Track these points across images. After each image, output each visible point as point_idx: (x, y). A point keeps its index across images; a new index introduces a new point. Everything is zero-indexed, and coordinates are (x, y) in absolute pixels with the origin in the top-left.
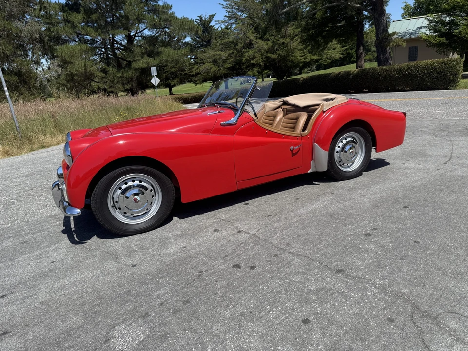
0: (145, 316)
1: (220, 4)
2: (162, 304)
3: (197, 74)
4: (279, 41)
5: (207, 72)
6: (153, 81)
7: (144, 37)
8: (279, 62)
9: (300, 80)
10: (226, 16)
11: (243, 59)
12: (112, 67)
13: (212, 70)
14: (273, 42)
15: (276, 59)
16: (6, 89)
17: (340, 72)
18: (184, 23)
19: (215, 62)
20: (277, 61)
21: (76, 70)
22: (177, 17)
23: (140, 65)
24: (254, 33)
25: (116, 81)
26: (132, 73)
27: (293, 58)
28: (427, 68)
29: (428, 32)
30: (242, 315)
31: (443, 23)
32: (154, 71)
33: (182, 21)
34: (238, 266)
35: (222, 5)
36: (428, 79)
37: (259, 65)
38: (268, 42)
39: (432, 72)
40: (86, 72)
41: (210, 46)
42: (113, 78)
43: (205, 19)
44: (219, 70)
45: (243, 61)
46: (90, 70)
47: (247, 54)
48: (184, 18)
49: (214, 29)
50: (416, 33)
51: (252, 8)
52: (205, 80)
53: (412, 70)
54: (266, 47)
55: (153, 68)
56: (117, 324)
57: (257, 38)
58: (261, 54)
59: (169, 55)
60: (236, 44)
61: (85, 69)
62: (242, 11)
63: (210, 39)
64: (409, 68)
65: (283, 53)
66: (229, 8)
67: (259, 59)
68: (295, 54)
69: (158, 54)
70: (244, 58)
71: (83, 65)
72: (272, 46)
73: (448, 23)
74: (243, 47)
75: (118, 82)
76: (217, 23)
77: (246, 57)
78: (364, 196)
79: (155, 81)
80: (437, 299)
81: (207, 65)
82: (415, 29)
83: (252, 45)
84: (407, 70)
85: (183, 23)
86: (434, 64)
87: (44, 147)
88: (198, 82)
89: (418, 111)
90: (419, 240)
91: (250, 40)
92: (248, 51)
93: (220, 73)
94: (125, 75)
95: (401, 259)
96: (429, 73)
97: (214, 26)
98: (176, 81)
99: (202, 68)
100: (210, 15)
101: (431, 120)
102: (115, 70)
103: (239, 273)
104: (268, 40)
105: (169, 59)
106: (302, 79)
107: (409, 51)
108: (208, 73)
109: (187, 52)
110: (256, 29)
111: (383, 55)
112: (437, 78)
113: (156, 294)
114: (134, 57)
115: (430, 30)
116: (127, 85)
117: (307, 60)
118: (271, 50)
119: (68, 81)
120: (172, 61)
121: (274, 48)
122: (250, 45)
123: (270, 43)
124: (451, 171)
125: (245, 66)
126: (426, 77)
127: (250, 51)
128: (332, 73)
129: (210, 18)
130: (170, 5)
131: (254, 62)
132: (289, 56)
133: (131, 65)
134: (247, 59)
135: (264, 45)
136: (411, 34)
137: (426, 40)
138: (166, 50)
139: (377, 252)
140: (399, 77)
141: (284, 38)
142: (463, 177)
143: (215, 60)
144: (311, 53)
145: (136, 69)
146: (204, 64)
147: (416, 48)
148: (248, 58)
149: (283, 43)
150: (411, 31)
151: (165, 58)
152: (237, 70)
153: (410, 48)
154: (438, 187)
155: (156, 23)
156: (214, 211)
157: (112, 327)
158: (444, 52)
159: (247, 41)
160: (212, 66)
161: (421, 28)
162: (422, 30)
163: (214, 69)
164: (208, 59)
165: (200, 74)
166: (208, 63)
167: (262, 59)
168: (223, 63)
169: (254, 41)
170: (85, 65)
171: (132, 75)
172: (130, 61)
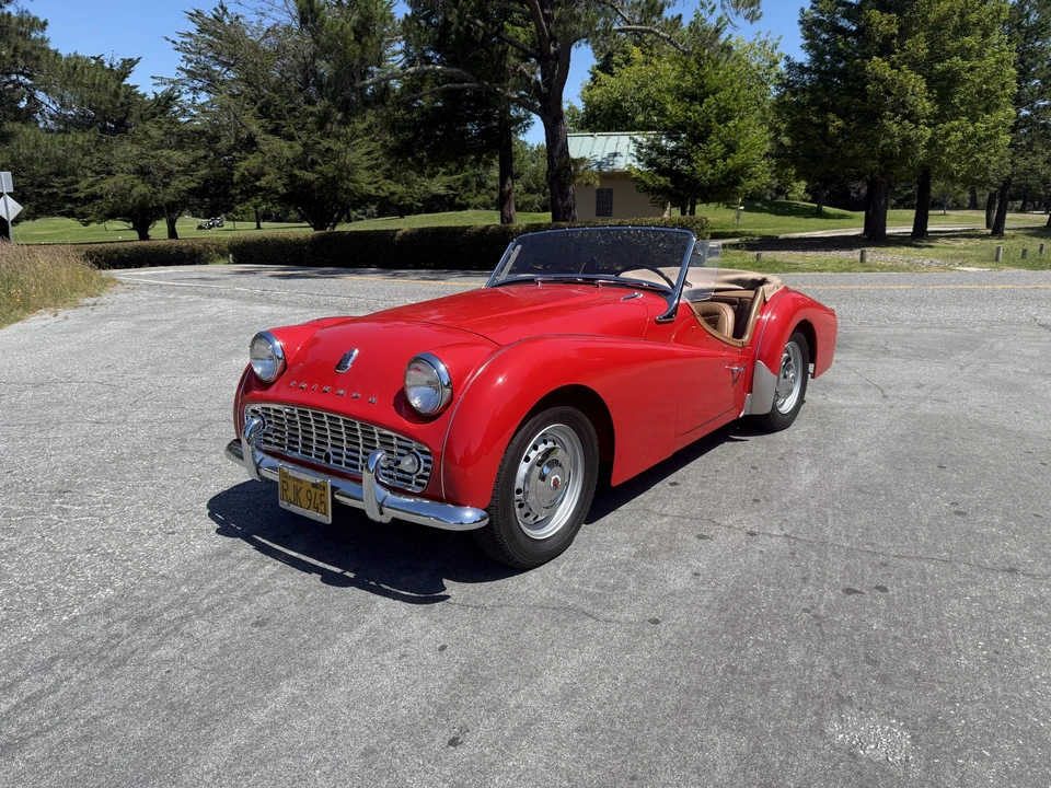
0: (844, 700)
1: (167, 39)
2: (836, 675)
3: (92, 197)
4: (319, 143)
5: (123, 194)
8: (320, 189)
9: (394, 235)
10: (182, 69)
11: (233, 175)
13: (135, 192)
14: (305, 145)
15: (313, 182)
18: (78, 68)
19: (143, 172)
20: (315, 186)
22: (56, 54)
24: (260, 118)
27: (350, 185)
29: (636, 165)
31: (662, 151)
32: (4, 181)
33: (72, 64)
34: (852, 591)
35: (174, 42)
38: (293, 143)
41: (125, 132)
43: (111, 65)
44: (155, 193)
45: (236, 177)
47: (245, 164)
48: (78, 58)
49: (136, 94)
50: (608, 164)
51: (252, 62)
52: (112, 216)
54: (288, 153)
56: (819, 726)
57: (267, 132)
58: (278, 169)
59: (37, 146)
60: (215, 139)
62: (224, 64)
63: (125, 118)
65: (329, 170)
66: (193, 53)
67: (272, 179)
68: (357, 177)
70: (236, 173)
72: (304, 153)
73: (673, 153)
74: (232, 149)
76: (157, 81)
77: (241, 169)
78: (854, 454)
79: (8, 208)
81: (120, 180)
82: (605, 155)
83: (255, 144)
85: (75, 68)
88: (91, 218)
91: (250, 135)
92: (245, 158)
93: (157, 201)
97: (135, 87)
99: (108, 184)
100: (124, 60)
103: (876, 601)
104: (294, 139)
106: (401, 232)
107: (597, 197)
108: (123, 197)
109: (89, 141)
110: (264, 112)
111: (562, 200)
113: (793, 661)
115: (640, 160)
117: (381, 192)
118: (302, 162)
120: (47, 160)
121: (305, 159)
122: (250, 144)
123: (298, 148)
125: (238, 191)
127: (250, 157)
128: (469, 227)
129: (124, 66)
130: (42, 20)
131: (262, 183)
132: (342, 179)
134: (243, 175)
135: (285, 150)
136: (600, 164)
138: (26, 130)
139: (1013, 537)
141: (328, 137)
143: (142, 167)
146: (109, 173)
147: (610, 191)
148: (246, 173)
149: (328, 150)
150: (599, 159)
151: (24, 151)
152: (215, 198)
157: (819, 732)
159: (244, 135)
160: (136, 181)
161: (615, 155)
162: (618, 158)
163: (142, 189)
164: (122, 165)
165: (101, 197)
166: (123, 172)
167: (280, 178)
168: (165, 177)
169: (261, 137)
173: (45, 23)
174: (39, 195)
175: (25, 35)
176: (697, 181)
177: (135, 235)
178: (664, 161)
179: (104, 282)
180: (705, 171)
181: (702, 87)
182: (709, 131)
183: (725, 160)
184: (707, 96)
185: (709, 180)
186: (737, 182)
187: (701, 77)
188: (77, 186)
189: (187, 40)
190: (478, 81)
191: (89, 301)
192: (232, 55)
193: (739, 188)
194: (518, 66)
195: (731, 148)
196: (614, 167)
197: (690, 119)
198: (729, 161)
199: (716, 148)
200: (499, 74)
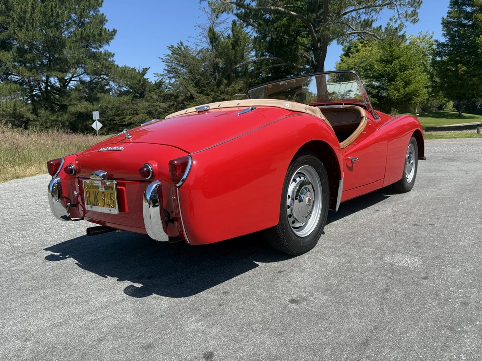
1: (160, 58)
4: (220, 96)
6: (94, 126)
7: (83, 82)
10: (165, 69)
12: (45, 110)
14: (213, 97)
18: (126, 71)
21: (3, 110)
22: (118, 66)
23: (78, 109)
24: (195, 87)
26: (69, 117)
31: (373, 87)
32: (96, 115)
33: (123, 69)
35: (162, 59)
38: (209, 97)
40: (14, 113)
41: (143, 97)
43: (139, 71)
48: (125, 67)
49: (148, 82)
50: (346, 95)
51: (192, 64)
55: (96, 112)
57: (198, 93)
59: (109, 102)
60: (177, 97)
61: (15, 110)
62: (182, 66)
63: (143, 92)
66: (170, 63)
69: (97, 100)
71: (12, 105)
73: (378, 87)
74: (183, 101)
76: (156, 75)
79: (97, 126)
81: (141, 116)
82: (345, 92)
83: (193, 98)
85: (124, 71)
91: (191, 94)
92: (189, 104)
94: (60, 119)
97: (147, 79)
100: (143, 69)
102: (48, 113)
104: (209, 96)
109: (129, 99)
110: (197, 85)
114: (71, 100)
122: (190, 98)
123: (211, 98)
127: (191, 103)
129: (143, 71)
130: (113, 53)
133: (67, 109)
135: (205, 100)
136: (343, 96)
138: (106, 96)
141: (223, 94)
145: (72, 114)
146: (137, 114)
150: (342, 93)
151: (105, 104)
155: (98, 68)
159: (189, 94)
160: (147, 117)
161: (350, 91)
162: (351, 92)
164: (142, 111)
165: (133, 124)
166: (142, 113)
168: (158, 115)
169: (196, 95)
170: (15, 105)
171: (68, 119)
172: (66, 105)
173: (114, 54)
174: (110, 124)
175: (106, 60)
176: (390, 99)
178: (374, 91)
180: (395, 95)
181: (391, 56)
182: (395, 75)
183: (404, 89)
184: (394, 60)
185: (396, 99)
186: (411, 99)
187: (391, 52)
188: (124, 120)
189: (168, 57)
190: (285, 62)
192: (184, 62)
193: (413, 102)
194: (303, 53)
195: (407, 83)
196: (350, 96)
197: (386, 71)
198: (406, 89)
199: (399, 83)
200: (295, 58)
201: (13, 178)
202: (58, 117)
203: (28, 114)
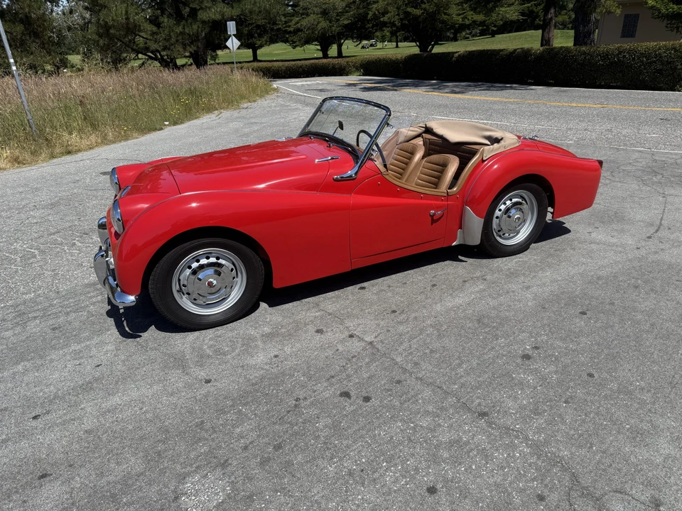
0: (224, 465)
2: (246, 448)
3: (299, 30)
6: (229, 44)
8: (424, 21)
9: (453, 56)
11: (368, 14)
12: (168, 17)
13: (319, 27)
15: (420, 16)
16: (12, 61)
17: (515, 50)
19: (325, 13)
20: (420, 19)
21: (113, 20)
23: (211, 15)
25: (173, 40)
26: (198, 27)
27: (445, 17)
28: (648, 56)
30: (350, 474)
32: (232, 27)
34: (346, 395)
36: (647, 72)
37: (393, 24)
39: (655, 62)
40: (128, 24)
42: (170, 36)
44: (331, 27)
45: (371, 14)
46: (134, 20)
47: (375, 6)
52: (308, 41)
53: (624, 56)
55: (231, 22)
56: (188, 474)
58: (397, 8)
61: (127, 19)
64: (620, 52)
65: (430, 7)
67: (392, 16)
68: (450, 11)
70: (370, 13)
71: (124, 12)
75: (177, 41)
77: (374, 10)
78: (528, 288)
79: (233, 43)
80: (604, 470)
81: (311, 19)
84: (618, 54)
86: (659, 49)
87: (69, 153)
88: (297, 43)
89: (624, 132)
90: (594, 372)
92: (377, 1)
93: (331, 32)
94: (187, 31)
95: (566, 402)
96: (650, 63)
98: (263, 40)
99: (305, 22)
101: (640, 151)
102: (172, 22)
103: (349, 407)
105: (256, 9)
106: (457, 55)
107: (624, 21)
108: (313, 29)
111: (584, 26)
112: (660, 71)
113: (238, 430)
114: (202, 2)
116: (190, 47)
117: (466, 20)
118: (414, 2)
119: (100, 36)
120: (260, 12)
124: (656, 253)
126: (645, 69)
128: (502, 50)
131: (385, 19)
132: (439, 13)
133: (197, 16)
134: (375, 13)
137: (652, 7)
139: (535, 388)
140: (603, 65)
142: (670, 266)
143: (325, 10)
144: (474, 10)
145: (204, 22)
146: (308, 15)
147: (637, 16)
148: (377, 12)
151: (248, 7)
152: (361, 29)
153: (627, 16)
154: (633, 281)
156: (317, 297)
157: (182, 478)
158: (678, 28)
160: (321, 19)
163: (324, 24)
164: (314, 9)
165: (302, 30)
166: (314, 14)
167: (398, 15)
168: (337, 16)
170: (127, 12)
171: (197, 30)
172: (195, 8)
177: (320, 54)
179: (267, 91)
191: (245, 105)
201: (62, 154)
202: (184, 28)
203: (145, 24)
